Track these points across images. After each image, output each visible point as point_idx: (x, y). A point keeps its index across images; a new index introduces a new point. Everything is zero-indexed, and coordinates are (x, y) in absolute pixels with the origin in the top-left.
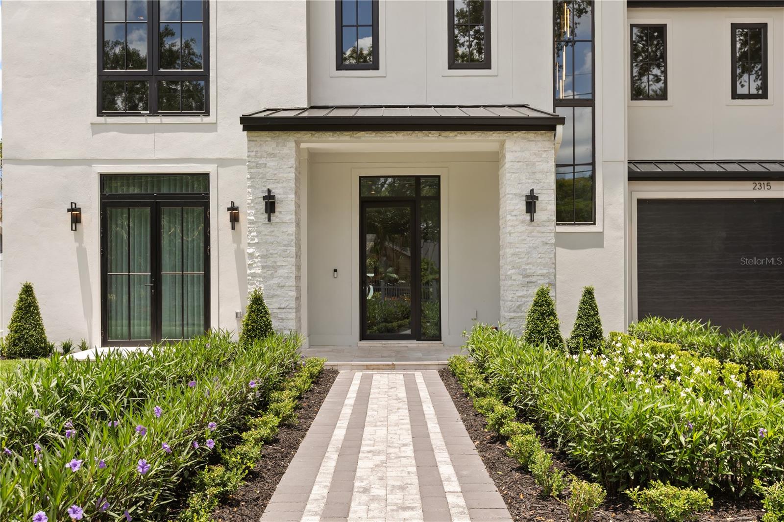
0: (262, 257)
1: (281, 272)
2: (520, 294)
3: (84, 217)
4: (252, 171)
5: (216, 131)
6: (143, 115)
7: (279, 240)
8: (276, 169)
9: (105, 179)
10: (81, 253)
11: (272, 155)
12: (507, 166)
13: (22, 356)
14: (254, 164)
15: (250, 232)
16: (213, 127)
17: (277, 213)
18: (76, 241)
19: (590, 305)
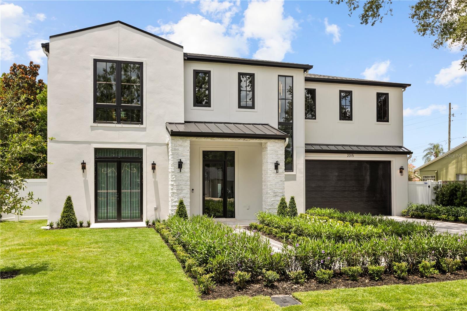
0: (177, 186)
1: (184, 191)
2: (272, 199)
3: (87, 166)
4: (173, 151)
5: (146, 131)
6: (114, 123)
7: (183, 179)
8: (182, 151)
9: (97, 150)
10: (86, 183)
11: (181, 146)
12: (268, 152)
13: (70, 227)
14: (174, 149)
15: (172, 176)
16: (144, 129)
17: (183, 169)
18: (83, 177)
19: (293, 203)
